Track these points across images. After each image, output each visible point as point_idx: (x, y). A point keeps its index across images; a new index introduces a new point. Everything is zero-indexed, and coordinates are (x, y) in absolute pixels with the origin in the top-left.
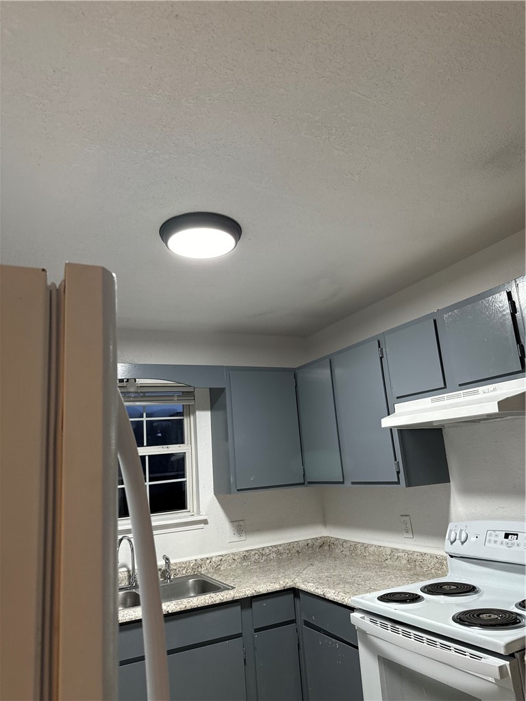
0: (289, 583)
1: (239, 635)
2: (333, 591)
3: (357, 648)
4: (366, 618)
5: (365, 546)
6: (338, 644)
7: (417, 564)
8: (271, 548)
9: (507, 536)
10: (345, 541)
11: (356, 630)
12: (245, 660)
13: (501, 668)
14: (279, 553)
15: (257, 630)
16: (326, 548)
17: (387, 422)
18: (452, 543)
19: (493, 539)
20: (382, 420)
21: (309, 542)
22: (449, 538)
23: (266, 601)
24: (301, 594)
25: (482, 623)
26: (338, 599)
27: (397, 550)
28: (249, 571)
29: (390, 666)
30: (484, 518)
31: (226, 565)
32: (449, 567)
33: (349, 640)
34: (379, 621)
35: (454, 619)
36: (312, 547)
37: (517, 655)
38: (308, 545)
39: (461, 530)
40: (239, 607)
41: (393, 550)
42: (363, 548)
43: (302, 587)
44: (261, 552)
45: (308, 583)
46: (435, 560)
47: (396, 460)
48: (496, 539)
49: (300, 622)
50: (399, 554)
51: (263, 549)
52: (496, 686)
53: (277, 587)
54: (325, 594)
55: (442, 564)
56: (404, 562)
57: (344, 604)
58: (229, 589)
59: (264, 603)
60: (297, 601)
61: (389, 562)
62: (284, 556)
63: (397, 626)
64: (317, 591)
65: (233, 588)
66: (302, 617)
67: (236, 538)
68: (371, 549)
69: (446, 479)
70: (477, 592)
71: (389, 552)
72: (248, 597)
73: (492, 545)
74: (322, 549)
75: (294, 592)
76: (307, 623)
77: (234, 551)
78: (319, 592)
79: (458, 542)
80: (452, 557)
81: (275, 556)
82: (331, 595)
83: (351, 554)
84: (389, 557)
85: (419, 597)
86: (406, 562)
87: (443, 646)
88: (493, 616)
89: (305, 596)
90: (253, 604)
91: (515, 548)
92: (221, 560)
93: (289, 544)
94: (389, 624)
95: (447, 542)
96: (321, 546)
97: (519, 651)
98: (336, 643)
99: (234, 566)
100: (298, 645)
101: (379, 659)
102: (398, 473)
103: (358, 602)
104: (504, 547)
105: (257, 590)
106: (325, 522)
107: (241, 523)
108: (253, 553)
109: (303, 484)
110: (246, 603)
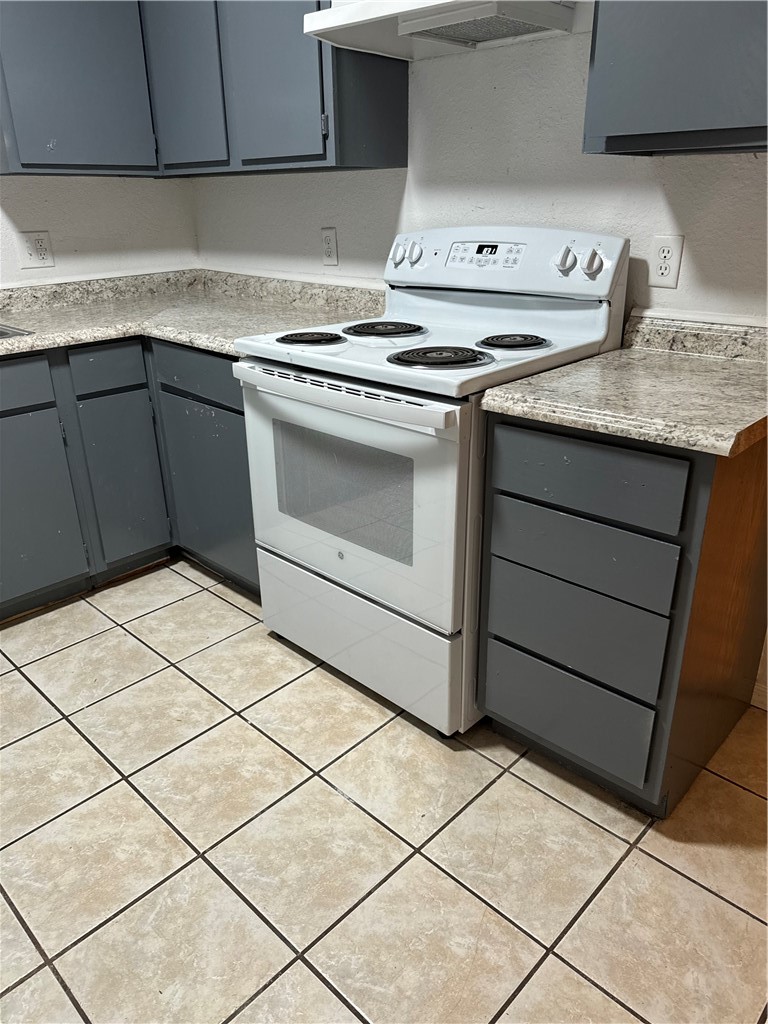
0: (132, 328)
1: (51, 405)
2: (207, 336)
3: (242, 414)
4: (257, 368)
5: (262, 282)
6: (214, 412)
7: (340, 304)
8: (103, 282)
9: (480, 250)
10: (231, 275)
11: (241, 388)
12: (64, 439)
13: (448, 414)
14: (116, 290)
15: (81, 398)
16: (199, 287)
17: (314, 22)
18: (397, 265)
19: (460, 255)
20: (306, 16)
21: (171, 276)
22: (394, 258)
23: (92, 355)
24: (153, 344)
25: (430, 361)
26: (214, 346)
27: (311, 285)
28: (65, 314)
29: (289, 432)
30: (450, 225)
31: (20, 305)
32: (387, 304)
33: (229, 404)
34: (277, 370)
35: (389, 360)
36: (176, 285)
37: (473, 398)
38: (168, 280)
39: (414, 244)
40: (45, 364)
41: (305, 286)
42: (258, 284)
43: (156, 333)
44: (86, 288)
45: (165, 326)
46: (367, 297)
47: (323, 112)
48: (463, 255)
49: (154, 385)
50: (314, 291)
51: (89, 283)
52: (436, 439)
53: (112, 333)
54: (193, 341)
55: (376, 302)
56: (321, 302)
57: (224, 352)
58: (23, 335)
59: (92, 358)
60: (149, 357)
61: (297, 304)
62: (127, 296)
63: (304, 376)
64: (179, 337)
65: (30, 333)
66: (157, 379)
67: (35, 262)
68: (271, 286)
69: (402, 162)
70: (422, 333)
71: (298, 289)
72: (59, 348)
73: (457, 264)
74: (192, 289)
75: (144, 342)
76: (166, 388)
77: (35, 282)
78: (184, 338)
79: (406, 262)
80: (393, 287)
81: (111, 294)
82: (203, 341)
83: (240, 294)
84: (298, 296)
85: (340, 338)
86: (324, 302)
87: (369, 395)
88: (445, 354)
89: (160, 347)
90: (71, 359)
91: (489, 267)
92: (10, 297)
93: (136, 277)
94: (292, 374)
95: (390, 264)
96: (191, 284)
97: (476, 393)
98: (210, 411)
99: (36, 307)
100: (154, 418)
101: (274, 424)
102: (325, 137)
103: (246, 346)
104: (474, 266)
105: (76, 336)
106: (197, 247)
107: (42, 235)
108: (71, 288)
109: (156, 168)
110: (59, 356)
